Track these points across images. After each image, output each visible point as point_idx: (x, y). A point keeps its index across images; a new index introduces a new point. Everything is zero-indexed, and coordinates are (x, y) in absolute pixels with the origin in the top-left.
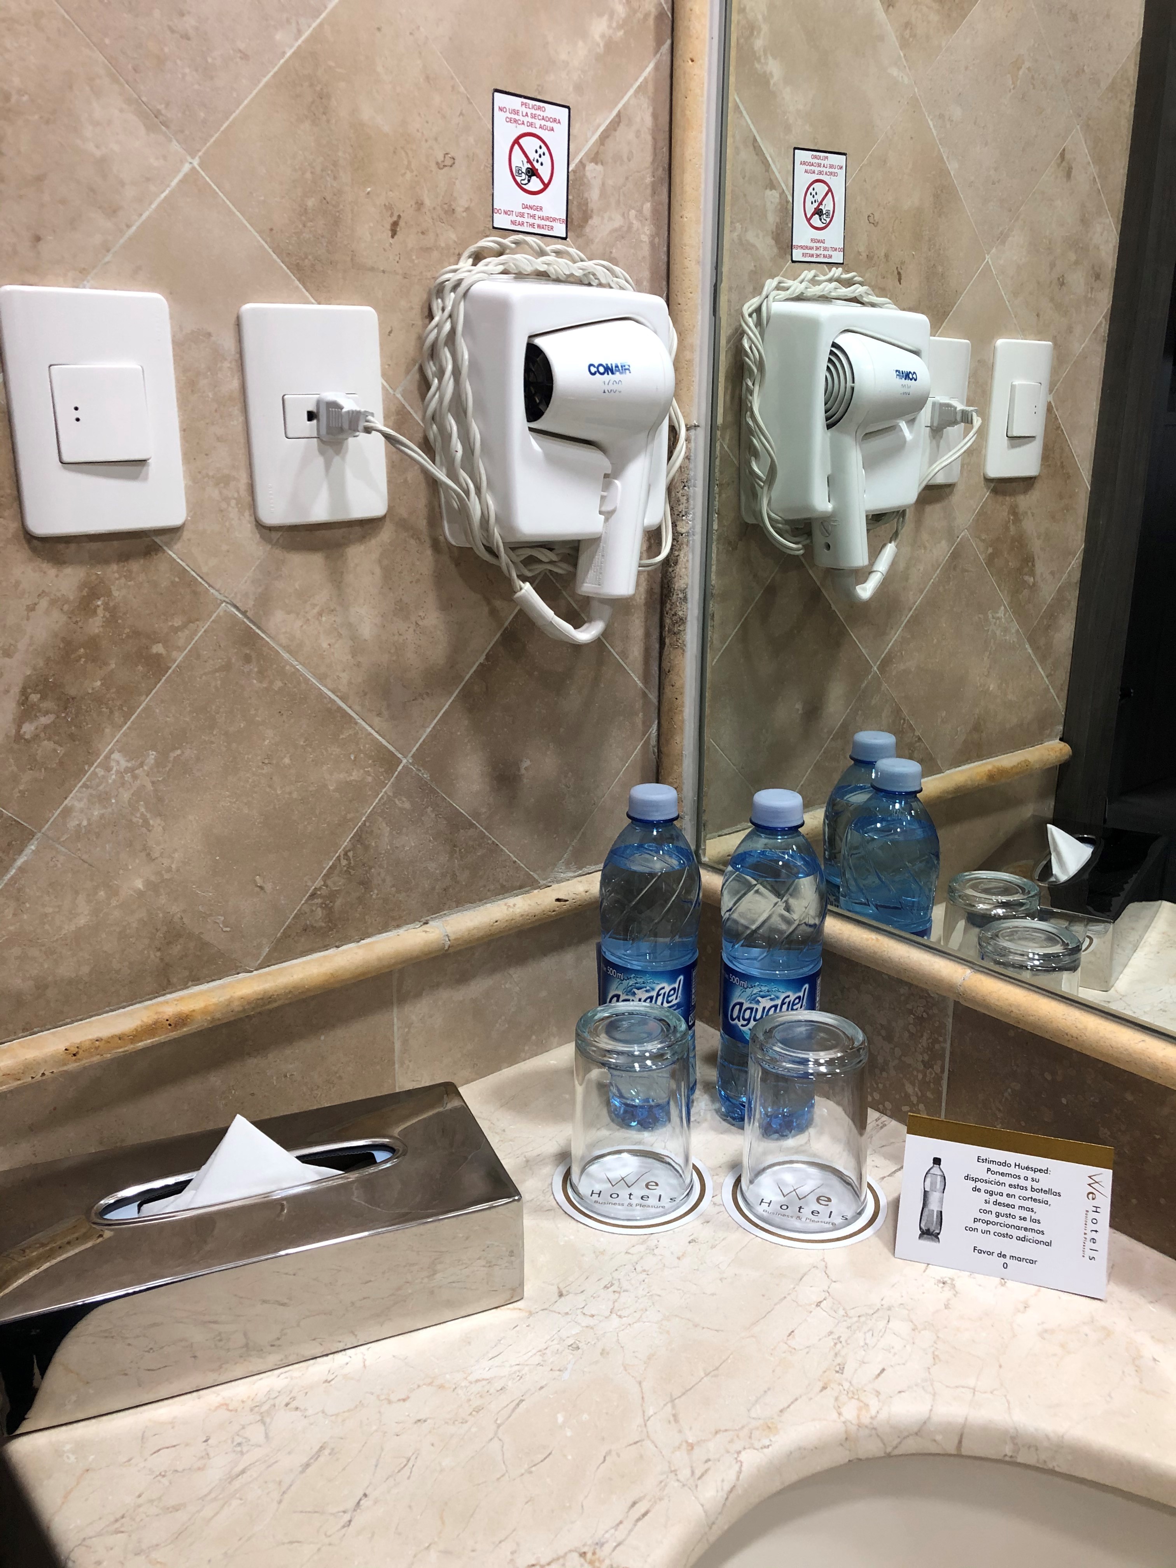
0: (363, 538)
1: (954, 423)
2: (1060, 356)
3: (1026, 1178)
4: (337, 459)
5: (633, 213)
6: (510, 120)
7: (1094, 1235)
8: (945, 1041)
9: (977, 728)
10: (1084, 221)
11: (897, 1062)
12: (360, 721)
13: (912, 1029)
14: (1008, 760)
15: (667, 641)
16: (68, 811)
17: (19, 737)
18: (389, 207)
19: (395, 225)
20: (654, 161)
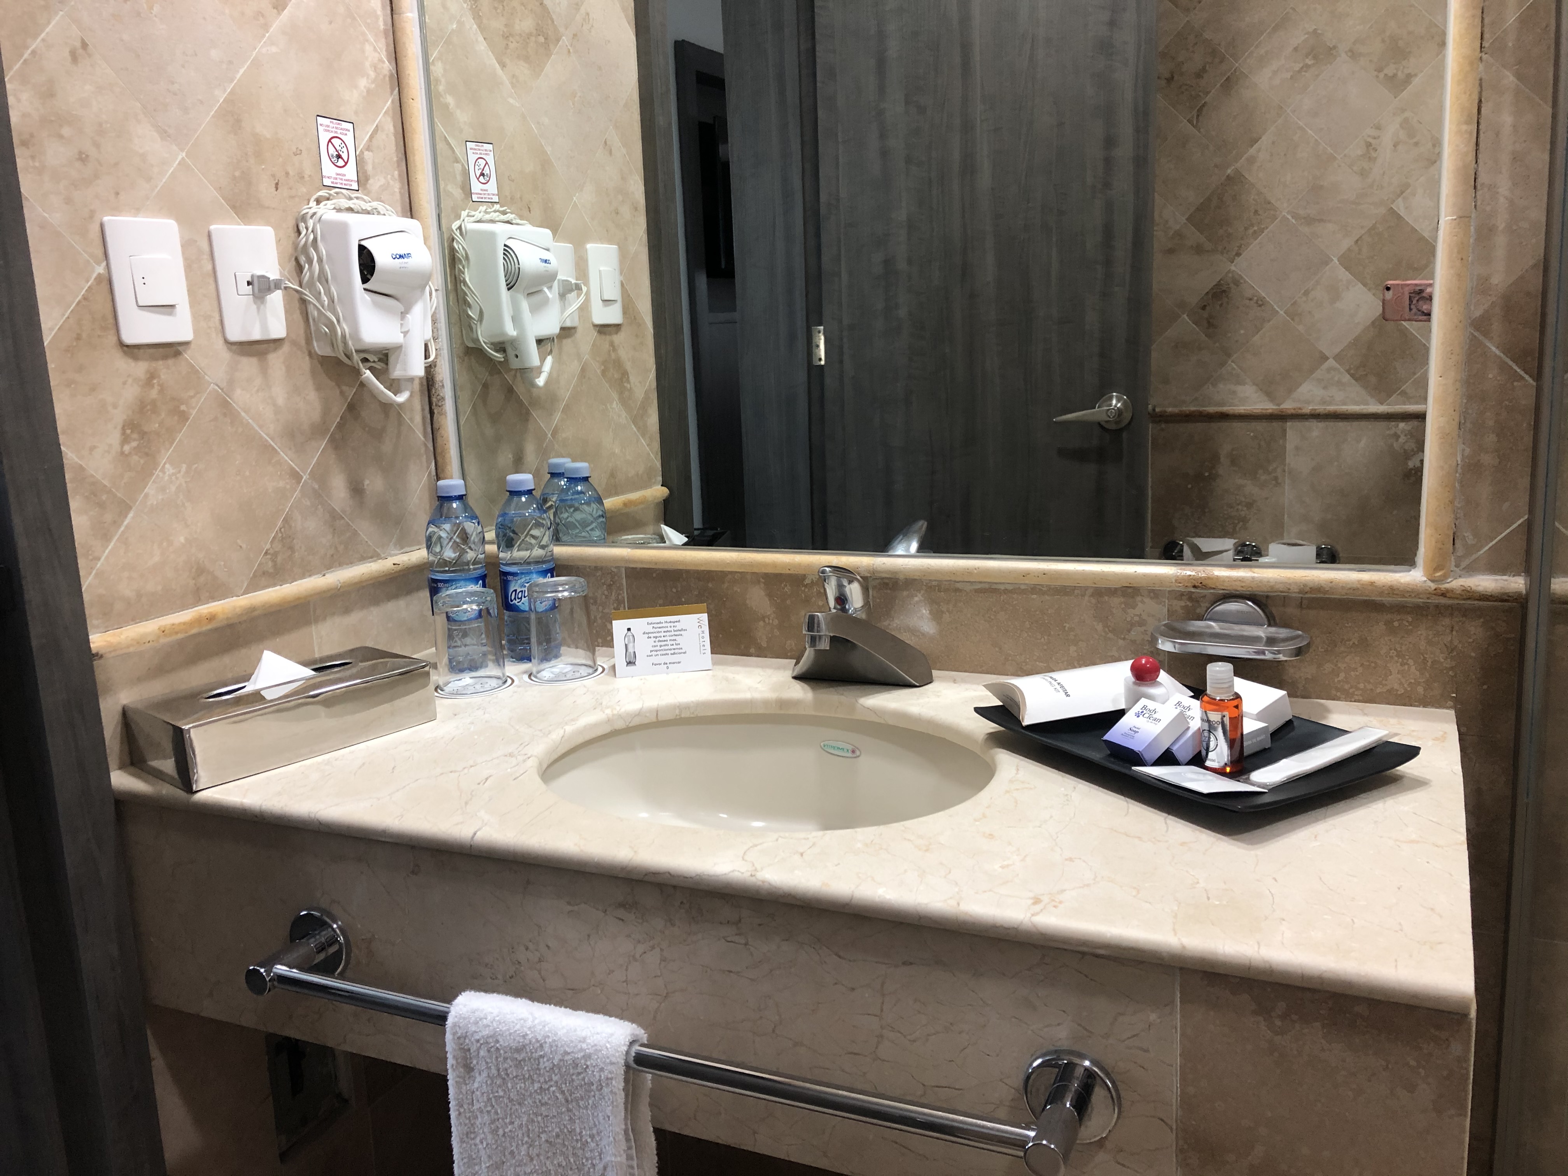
0: (275, 349)
1: (571, 291)
2: (623, 255)
3: (671, 627)
4: (262, 307)
5: (389, 176)
6: (326, 131)
7: (704, 643)
8: (623, 593)
9: (612, 475)
10: (623, 179)
11: (600, 614)
12: (281, 453)
13: (606, 592)
14: (634, 496)
15: (435, 411)
16: (146, 496)
17: (122, 453)
18: (273, 176)
19: (277, 184)
20: (396, 150)
